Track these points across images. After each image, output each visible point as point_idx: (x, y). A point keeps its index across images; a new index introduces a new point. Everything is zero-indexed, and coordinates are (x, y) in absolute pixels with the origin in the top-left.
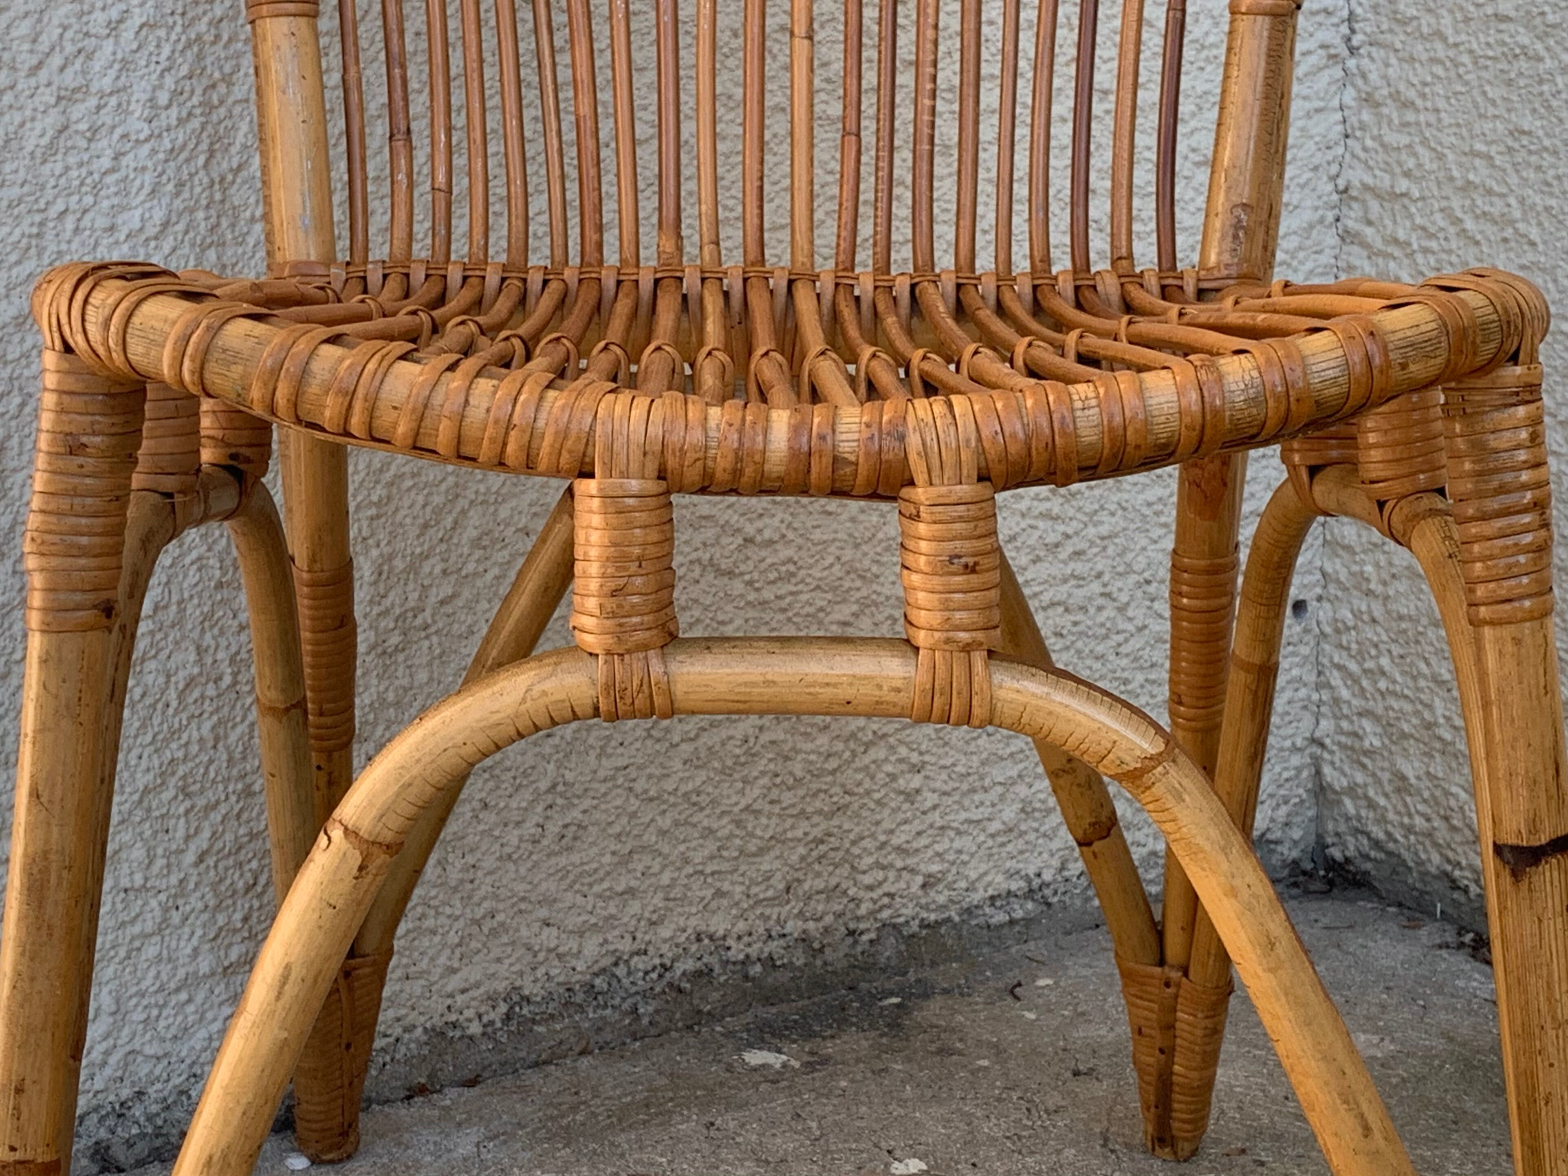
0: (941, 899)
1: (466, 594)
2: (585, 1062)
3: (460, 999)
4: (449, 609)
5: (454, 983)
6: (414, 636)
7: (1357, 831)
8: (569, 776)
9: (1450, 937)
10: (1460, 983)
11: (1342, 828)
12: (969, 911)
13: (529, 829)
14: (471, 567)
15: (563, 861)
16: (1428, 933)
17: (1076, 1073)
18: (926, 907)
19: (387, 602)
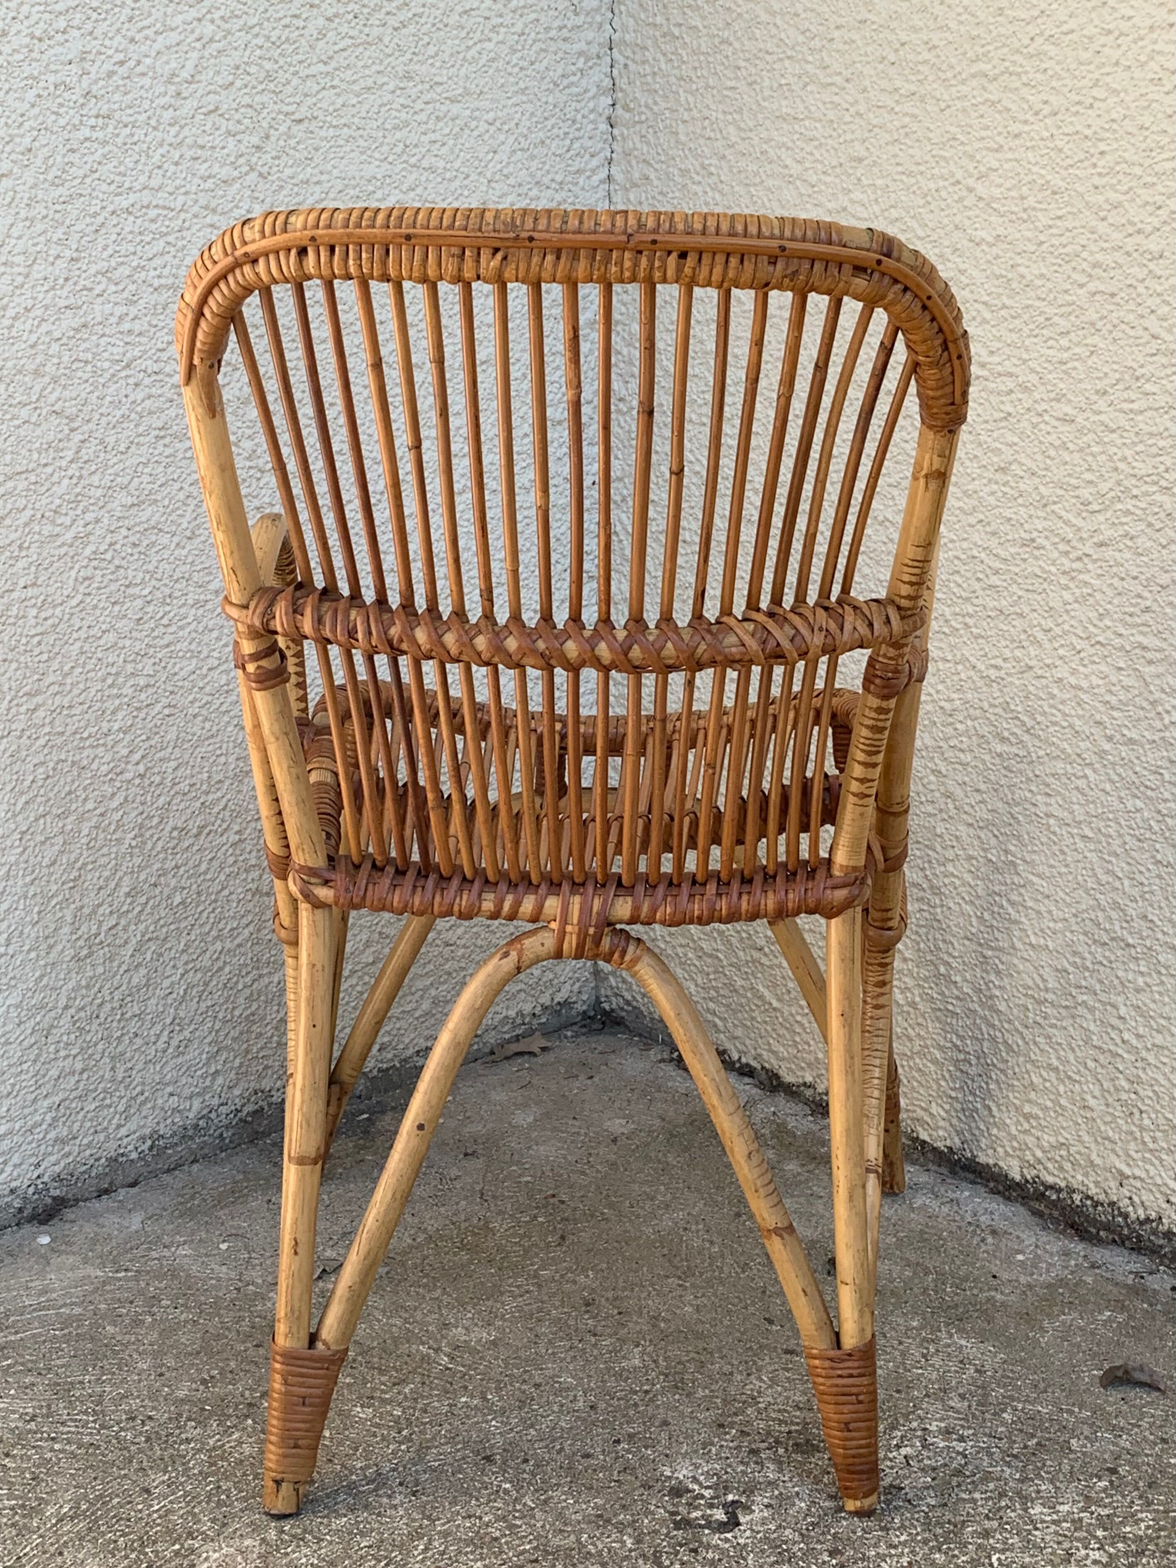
0: (390, 1056)
1: (123, 922)
2: (195, 1167)
3: (125, 1141)
4: (114, 932)
5: (123, 1131)
6: (95, 948)
7: (616, 995)
8: (182, 1014)
9: (666, 1056)
10: (670, 1084)
11: (609, 993)
12: (405, 1060)
13: (161, 1045)
14: (125, 908)
15: (180, 1060)
16: (654, 1054)
17: (466, 1155)
18: (382, 1062)
19: (80, 933)
